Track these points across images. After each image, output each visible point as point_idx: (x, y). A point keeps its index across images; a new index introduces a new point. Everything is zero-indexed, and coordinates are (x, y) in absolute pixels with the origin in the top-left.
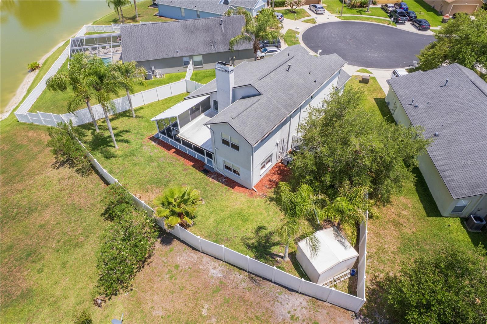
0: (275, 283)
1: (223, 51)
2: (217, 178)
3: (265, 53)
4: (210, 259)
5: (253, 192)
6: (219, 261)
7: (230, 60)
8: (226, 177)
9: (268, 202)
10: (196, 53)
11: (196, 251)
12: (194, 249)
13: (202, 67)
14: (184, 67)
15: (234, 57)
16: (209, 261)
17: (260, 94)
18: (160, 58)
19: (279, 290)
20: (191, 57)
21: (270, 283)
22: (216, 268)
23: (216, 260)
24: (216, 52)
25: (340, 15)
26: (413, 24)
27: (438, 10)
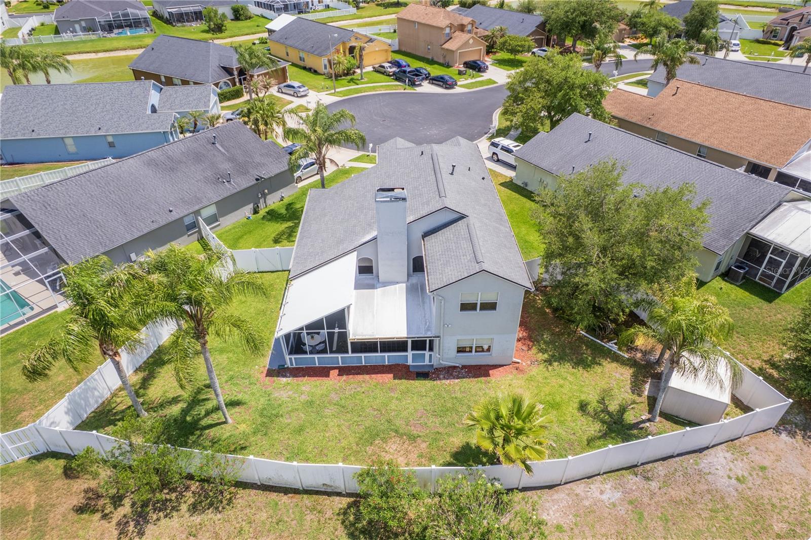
0: (679, 455)
1: (248, 185)
2: (451, 375)
3: (302, 171)
4: (583, 485)
5: (517, 365)
6: (596, 478)
7: (260, 198)
8: (464, 367)
9: (550, 368)
10: (205, 203)
11: (556, 488)
12: (550, 487)
13: (219, 225)
14: (189, 236)
15: (266, 191)
16: (585, 487)
17: (462, 217)
18: (145, 231)
19: (691, 461)
20: (197, 213)
21: (674, 459)
22: (603, 489)
23: (591, 480)
24: (238, 190)
25: (333, 91)
26: (433, 83)
27: (441, 61)
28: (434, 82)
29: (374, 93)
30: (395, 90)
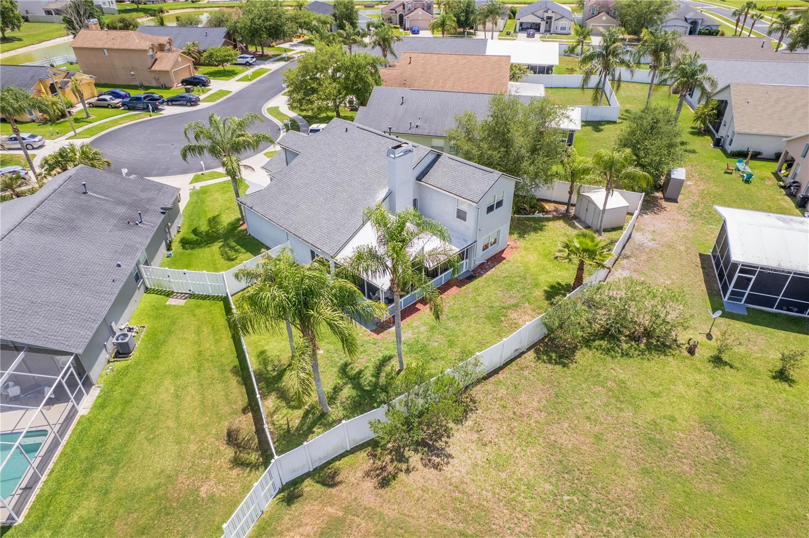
1: (161, 220)
8: (487, 261)
10: (142, 248)
17: (439, 156)
18: (117, 292)
24: (157, 227)
25: (72, 133)
26: (173, 105)
27: (155, 84)
28: (174, 103)
29: (120, 126)
30: (140, 119)
